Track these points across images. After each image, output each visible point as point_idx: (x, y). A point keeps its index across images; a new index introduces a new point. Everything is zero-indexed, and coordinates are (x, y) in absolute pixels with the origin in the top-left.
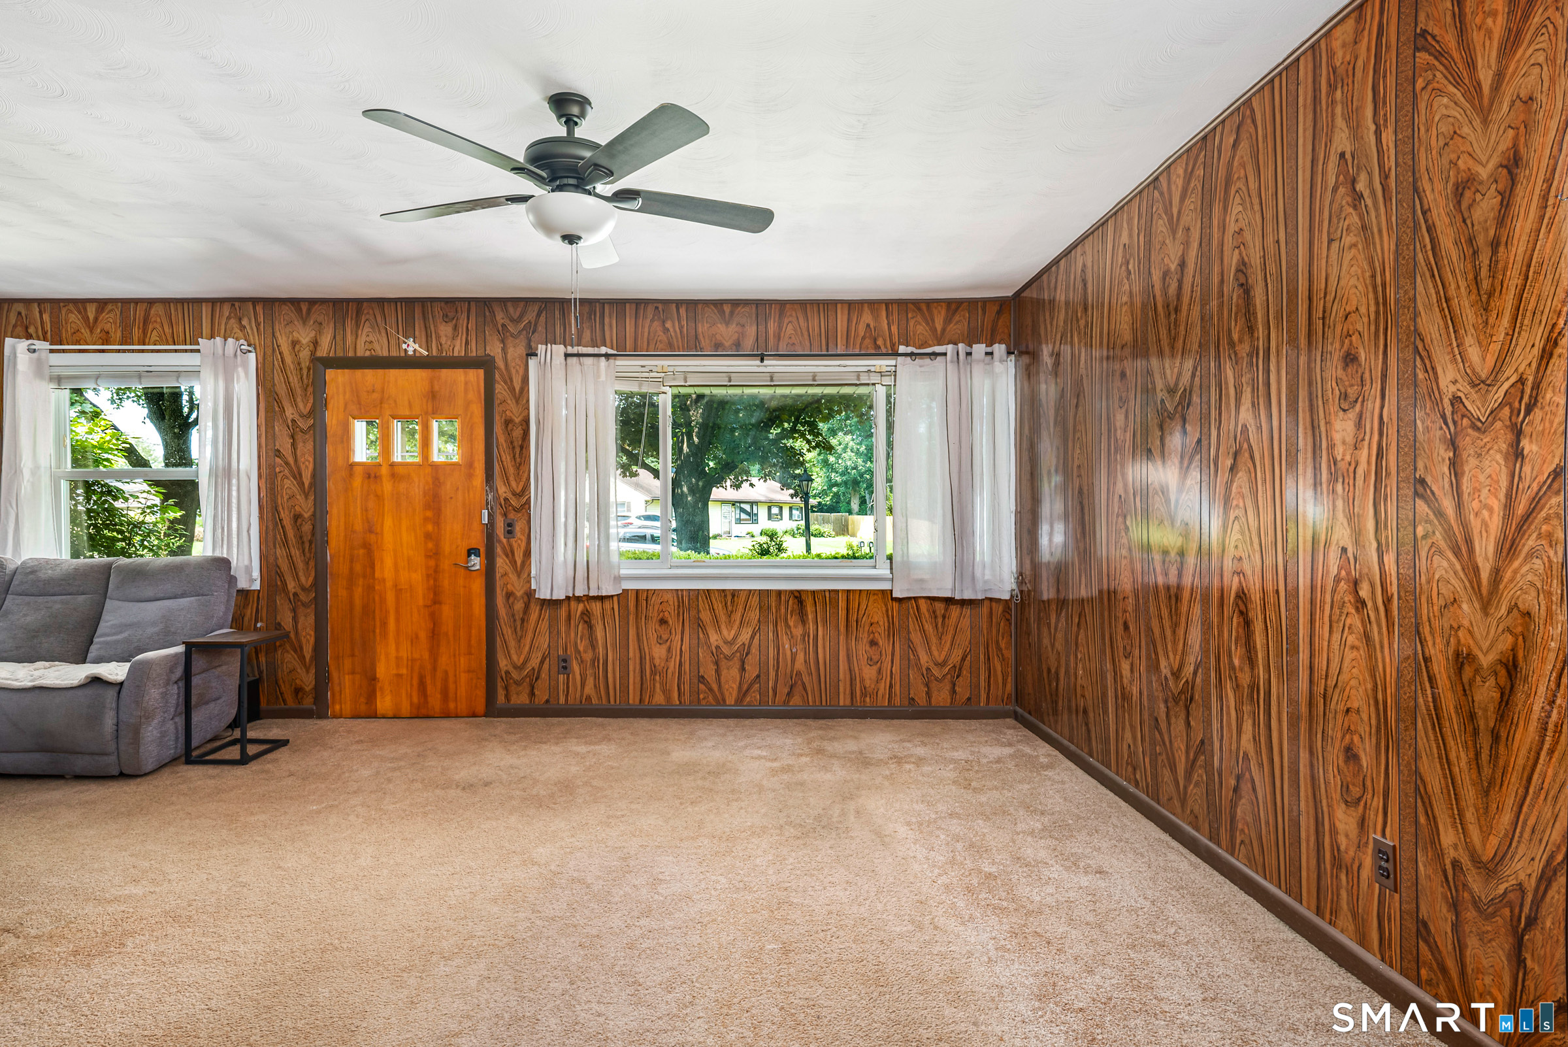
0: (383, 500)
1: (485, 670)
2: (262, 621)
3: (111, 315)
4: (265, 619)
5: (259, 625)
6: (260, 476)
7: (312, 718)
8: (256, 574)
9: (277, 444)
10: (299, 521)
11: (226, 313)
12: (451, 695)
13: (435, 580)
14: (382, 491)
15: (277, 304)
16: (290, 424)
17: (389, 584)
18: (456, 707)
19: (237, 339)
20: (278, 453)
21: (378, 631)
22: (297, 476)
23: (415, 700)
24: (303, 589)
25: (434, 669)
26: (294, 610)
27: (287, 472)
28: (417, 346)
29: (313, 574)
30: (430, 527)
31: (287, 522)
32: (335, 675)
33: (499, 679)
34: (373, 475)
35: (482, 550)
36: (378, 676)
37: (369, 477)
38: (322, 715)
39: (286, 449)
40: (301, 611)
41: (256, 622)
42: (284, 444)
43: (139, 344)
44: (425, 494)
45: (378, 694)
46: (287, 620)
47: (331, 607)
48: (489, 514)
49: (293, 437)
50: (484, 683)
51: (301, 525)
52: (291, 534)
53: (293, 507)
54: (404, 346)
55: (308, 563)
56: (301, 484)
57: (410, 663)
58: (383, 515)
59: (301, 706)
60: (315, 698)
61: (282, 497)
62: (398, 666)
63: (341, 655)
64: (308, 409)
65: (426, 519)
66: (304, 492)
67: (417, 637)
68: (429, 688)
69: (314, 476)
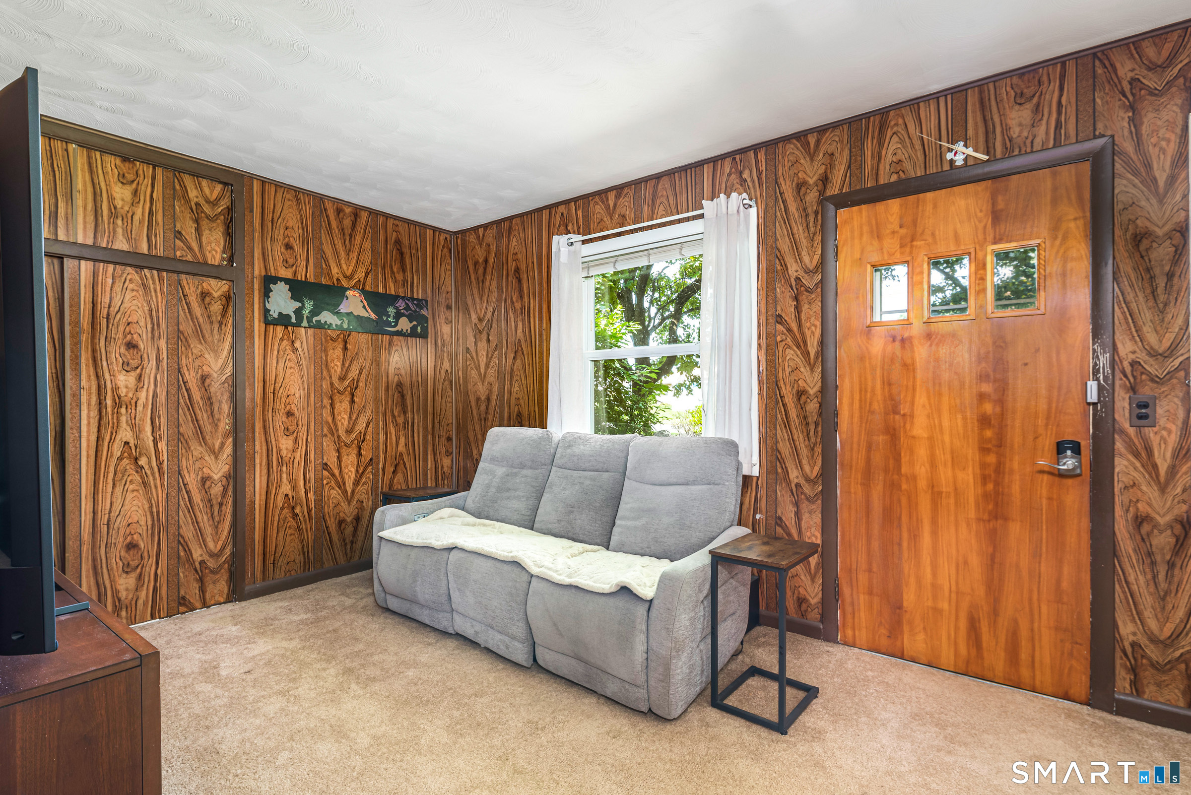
0: (914, 370)
1: (1088, 633)
2: (761, 512)
3: (627, 199)
4: (764, 510)
5: (758, 516)
6: (759, 348)
7: (819, 638)
8: (755, 459)
9: (779, 308)
10: (803, 398)
11: (727, 170)
12: (1024, 655)
13: (997, 484)
14: (913, 358)
15: (780, 145)
16: (794, 283)
17: (922, 484)
18: (1034, 678)
19: (740, 194)
20: (779, 319)
21: (905, 544)
22: (801, 344)
23: (963, 650)
24: (808, 480)
25: (995, 613)
26: (797, 504)
27: (789, 341)
28: (970, 151)
29: (819, 462)
30: (988, 408)
31: (790, 400)
32: (846, 590)
33: (1118, 654)
34: (899, 338)
35: (1086, 445)
36: (905, 604)
37: (894, 341)
38: (830, 637)
39: (789, 313)
40: (805, 506)
41: (755, 513)
42: (787, 308)
43: (648, 221)
44: (980, 360)
45: (906, 628)
46: (788, 513)
47: (842, 505)
48: (1100, 388)
49: (796, 298)
50: (1086, 653)
51: (805, 403)
52: (793, 413)
53: (796, 381)
54: (949, 156)
55: (813, 449)
56: (806, 354)
57: (954, 596)
58: (914, 390)
59: (805, 621)
60: (822, 615)
61: (784, 370)
62: (935, 597)
63: (854, 567)
64: (815, 262)
65: (982, 397)
66: (810, 364)
67: (966, 563)
68: (986, 637)
69: (822, 343)
